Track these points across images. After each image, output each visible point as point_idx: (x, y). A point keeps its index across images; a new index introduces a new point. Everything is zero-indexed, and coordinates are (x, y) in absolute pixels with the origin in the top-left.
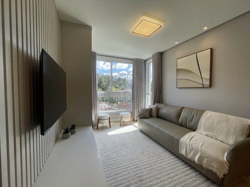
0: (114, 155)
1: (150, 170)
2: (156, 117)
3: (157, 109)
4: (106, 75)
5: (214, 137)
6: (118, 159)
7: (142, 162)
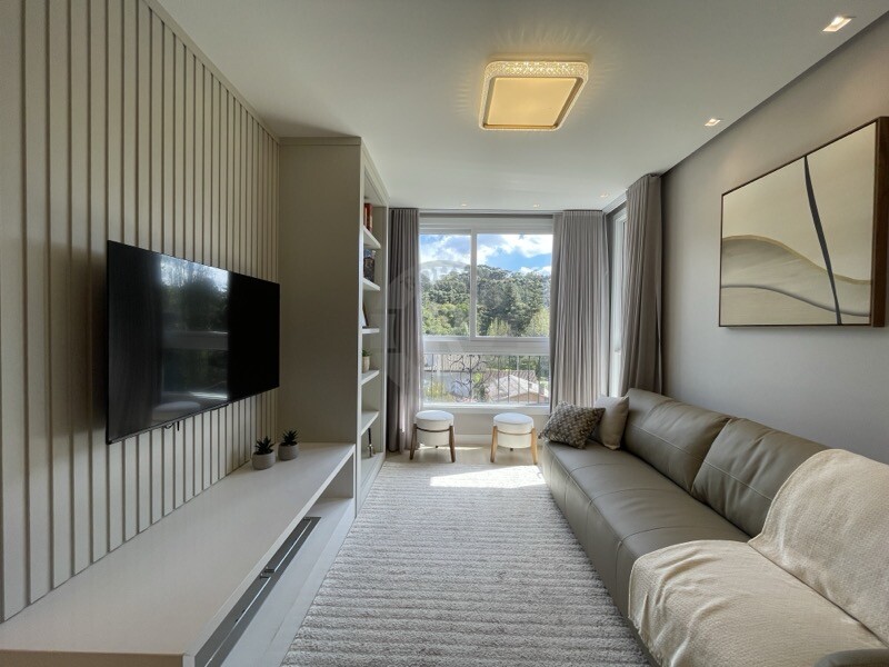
0: (403, 555)
1: (484, 644)
2: (613, 447)
3: (625, 414)
4: (529, 276)
5: (829, 594)
6: (406, 569)
7: (478, 604)
